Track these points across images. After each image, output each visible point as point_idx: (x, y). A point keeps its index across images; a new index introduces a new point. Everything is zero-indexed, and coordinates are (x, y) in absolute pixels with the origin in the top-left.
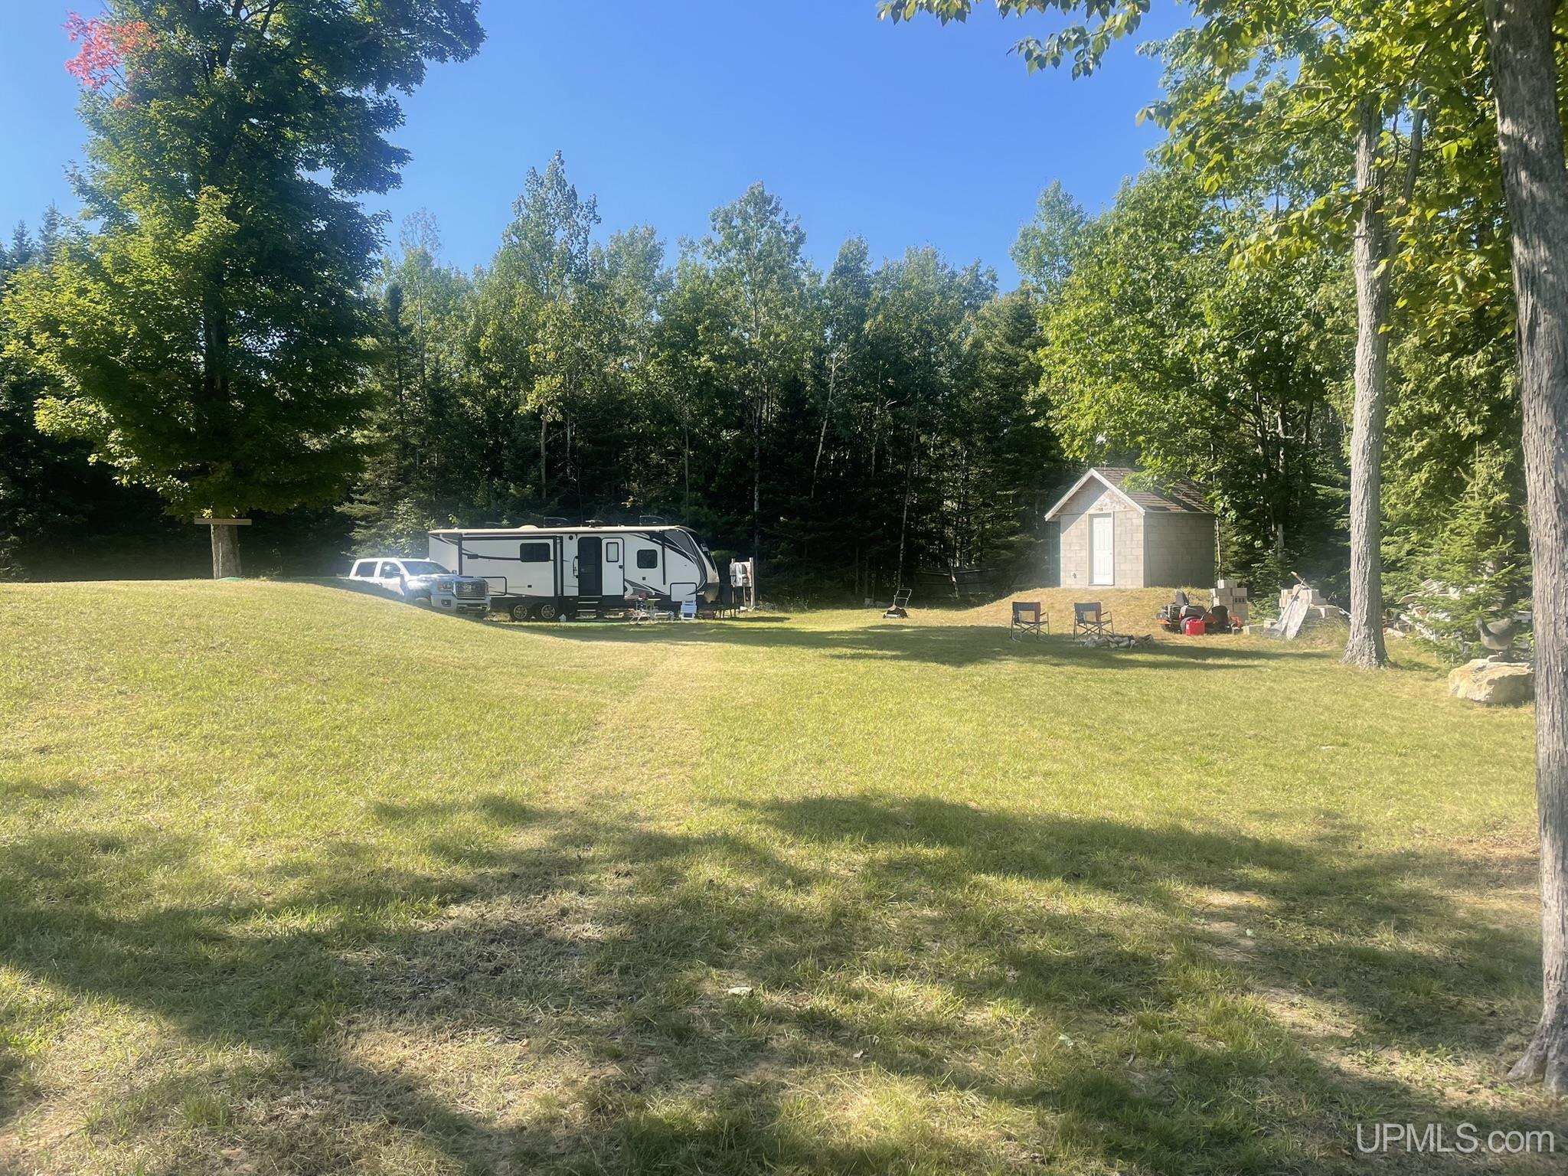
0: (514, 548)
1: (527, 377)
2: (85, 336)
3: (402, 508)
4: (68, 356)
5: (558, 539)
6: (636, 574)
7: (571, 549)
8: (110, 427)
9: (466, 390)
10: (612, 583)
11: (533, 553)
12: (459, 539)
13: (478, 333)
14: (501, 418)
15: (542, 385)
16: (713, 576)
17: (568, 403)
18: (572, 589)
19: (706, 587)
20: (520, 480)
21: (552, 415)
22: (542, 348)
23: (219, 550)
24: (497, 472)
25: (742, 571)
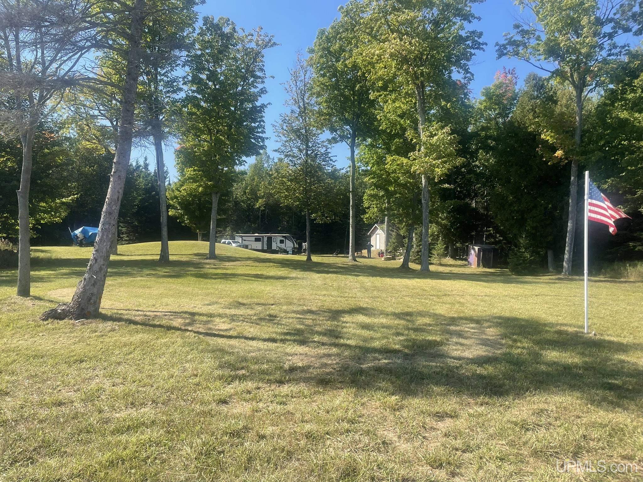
0: (253, 239)
1: (257, 199)
2: (182, 199)
3: (228, 229)
4: (179, 203)
5: (263, 237)
6: (279, 245)
7: (266, 239)
8: (183, 215)
9: (243, 201)
10: (274, 247)
11: (257, 240)
12: (242, 237)
13: (246, 188)
14: (250, 208)
15: (260, 201)
16: (296, 246)
17: (267, 205)
18: (265, 248)
19: (294, 248)
20: (255, 223)
21: (262, 208)
22: (261, 193)
23: (200, 238)
24: (249, 221)
25: (305, 245)
